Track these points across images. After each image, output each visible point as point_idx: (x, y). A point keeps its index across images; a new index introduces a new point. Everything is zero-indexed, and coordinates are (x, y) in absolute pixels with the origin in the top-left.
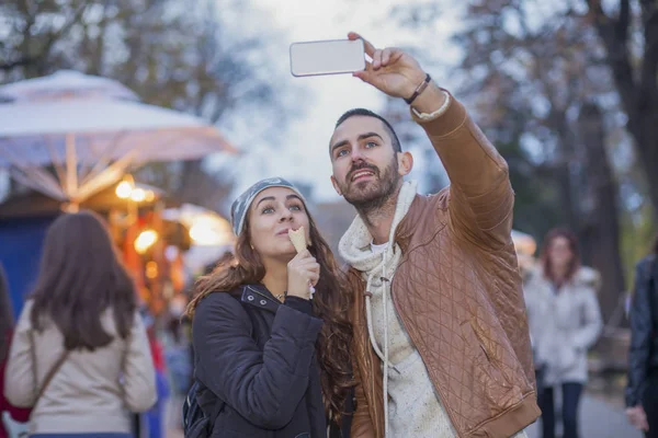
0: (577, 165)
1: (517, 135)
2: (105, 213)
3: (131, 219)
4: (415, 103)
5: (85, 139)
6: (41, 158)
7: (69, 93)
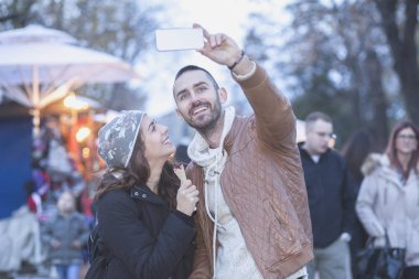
0: (364, 90)
1: (326, 70)
2: (57, 117)
3: (73, 121)
4: (235, 69)
5: (45, 69)
6: (17, 80)
7: (35, 39)
